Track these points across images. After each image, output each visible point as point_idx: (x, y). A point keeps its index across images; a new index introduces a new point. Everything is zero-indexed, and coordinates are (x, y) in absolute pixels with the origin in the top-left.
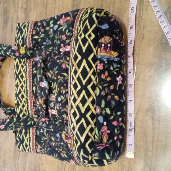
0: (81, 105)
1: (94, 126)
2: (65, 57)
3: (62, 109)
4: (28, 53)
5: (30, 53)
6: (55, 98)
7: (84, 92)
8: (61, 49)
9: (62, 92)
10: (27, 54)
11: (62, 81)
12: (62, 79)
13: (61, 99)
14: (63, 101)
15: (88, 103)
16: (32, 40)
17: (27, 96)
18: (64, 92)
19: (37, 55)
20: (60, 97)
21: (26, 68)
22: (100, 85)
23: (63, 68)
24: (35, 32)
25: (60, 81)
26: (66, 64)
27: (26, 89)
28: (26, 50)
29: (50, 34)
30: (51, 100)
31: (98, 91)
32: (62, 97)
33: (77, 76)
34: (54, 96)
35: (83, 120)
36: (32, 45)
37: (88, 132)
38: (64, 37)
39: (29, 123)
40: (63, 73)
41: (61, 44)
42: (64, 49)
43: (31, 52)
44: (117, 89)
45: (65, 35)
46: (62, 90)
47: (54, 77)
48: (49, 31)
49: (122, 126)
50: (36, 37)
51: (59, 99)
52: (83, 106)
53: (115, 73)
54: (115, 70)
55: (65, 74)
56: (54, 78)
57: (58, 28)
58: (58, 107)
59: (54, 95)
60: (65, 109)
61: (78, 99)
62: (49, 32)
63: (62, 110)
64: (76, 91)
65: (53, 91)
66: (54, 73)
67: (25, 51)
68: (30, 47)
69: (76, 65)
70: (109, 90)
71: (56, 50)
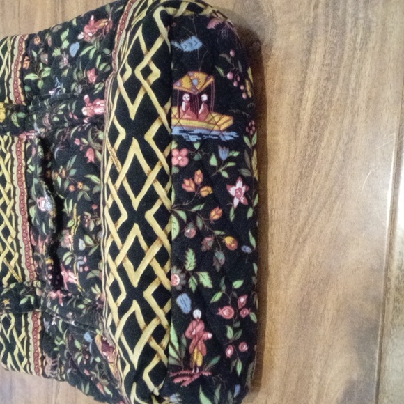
0: (129, 265)
1: (165, 322)
2: (94, 132)
3: (89, 271)
4: (14, 118)
5: (18, 118)
6: (72, 241)
7: (136, 231)
8: (84, 109)
9: (86, 226)
10: (12, 122)
11: (88, 197)
12: (88, 192)
13: (86, 244)
14: (92, 252)
15: (149, 259)
16: (23, 85)
17: (17, 232)
18: (92, 227)
19: (35, 125)
20: (83, 239)
21: (12, 158)
22: (182, 208)
23: (89, 161)
24: (28, 63)
25: (83, 197)
26: (94, 150)
27: (13, 214)
28: (9, 112)
29: (62, 67)
30: (65, 246)
31: (174, 226)
32: (88, 239)
33: (118, 184)
34: (70, 237)
35: (135, 307)
36: (22, 98)
37: (150, 339)
38: (92, 76)
39: (23, 301)
40: (89, 176)
41: (85, 94)
42: (92, 107)
43: (21, 115)
44: (232, 216)
45: (93, 70)
46: (87, 221)
47: (70, 185)
48: (60, 61)
49: (248, 317)
50: (31, 77)
51: (82, 246)
52: (136, 268)
53: (225, 174)
54: (224, 165)
55: (94, 178)
56: (68, 187)
57: (79, 52)
58: (80, 266)
59: (70, 234)
60: (96, 273)
61: (122, 248)
62: (61, 63)
63: (90, 275)
64: (116, 227)
65: (67, 223)
66: (68, 173)
67: (6, 113)
68: (20, 102)
69: (115, 155)
70: (207, 222)
71: (73, 111)
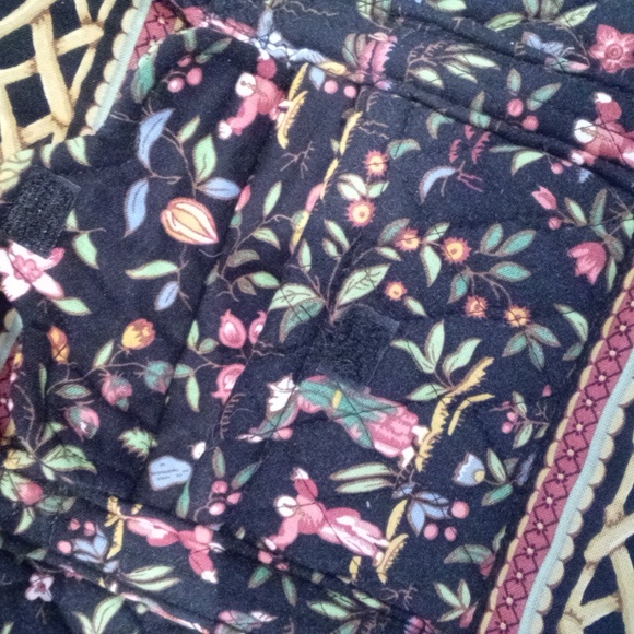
6: (425, 447)
9: (506, 429)
13: (489, 475)
14: (494, 498)
23: (578, 273)
26: (608, 254)
30: (366, 443)
34: (421, 432)
41: (598, 90)
58: (429, 520)
63: (458, 556)
71: (533, 105)
